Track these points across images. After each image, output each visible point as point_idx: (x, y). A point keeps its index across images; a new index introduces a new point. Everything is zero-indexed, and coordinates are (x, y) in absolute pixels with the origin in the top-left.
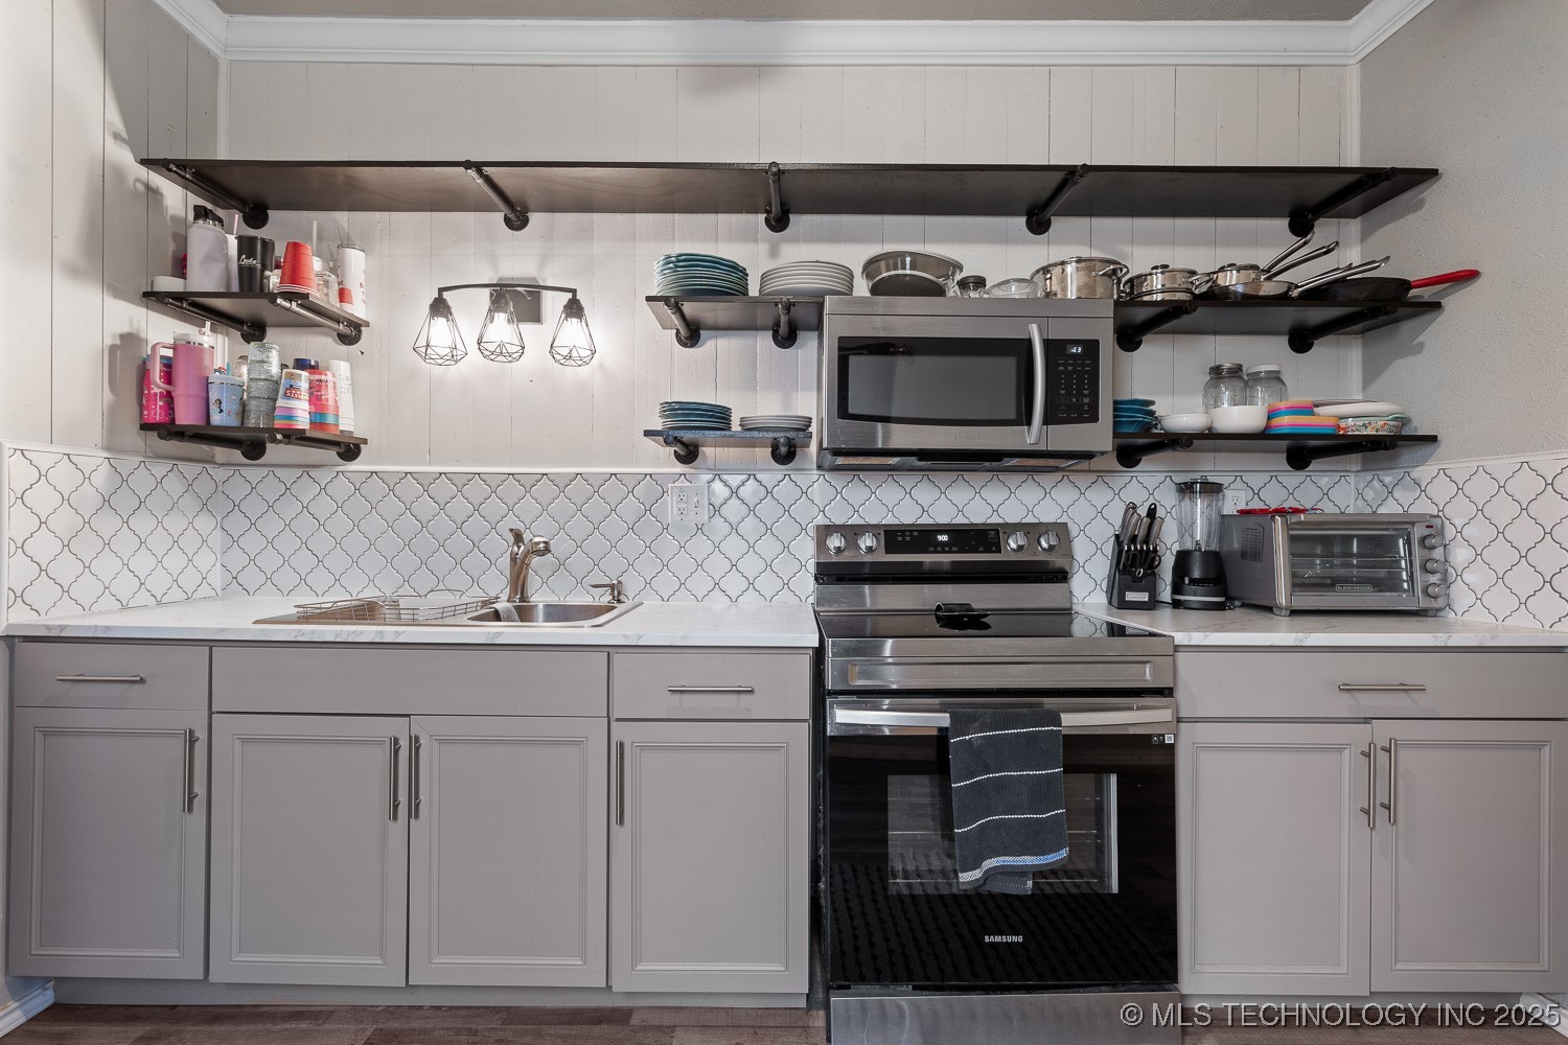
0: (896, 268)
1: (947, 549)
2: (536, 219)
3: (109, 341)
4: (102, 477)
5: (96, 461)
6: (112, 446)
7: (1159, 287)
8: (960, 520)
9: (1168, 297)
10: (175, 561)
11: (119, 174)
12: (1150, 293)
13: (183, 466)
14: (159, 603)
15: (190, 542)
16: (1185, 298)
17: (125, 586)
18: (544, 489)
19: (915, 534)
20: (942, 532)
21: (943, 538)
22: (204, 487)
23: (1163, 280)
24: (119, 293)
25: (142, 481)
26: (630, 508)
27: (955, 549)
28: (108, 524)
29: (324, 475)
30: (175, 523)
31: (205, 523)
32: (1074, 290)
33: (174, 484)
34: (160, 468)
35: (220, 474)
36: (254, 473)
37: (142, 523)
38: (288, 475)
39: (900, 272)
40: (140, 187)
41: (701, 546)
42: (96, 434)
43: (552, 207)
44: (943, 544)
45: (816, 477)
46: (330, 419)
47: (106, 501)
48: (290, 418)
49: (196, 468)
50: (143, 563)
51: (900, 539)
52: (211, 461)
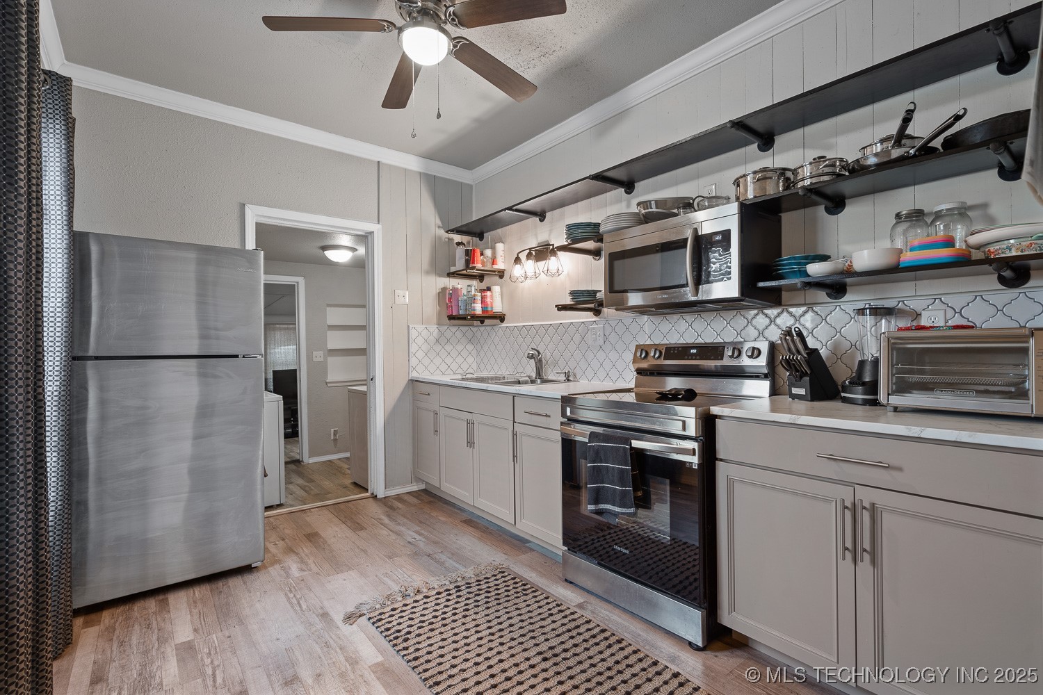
0: (648, 209)
1: (694, 357)
2: (548, 215)
3: (438, 291)
4: (436, 333)
5: (434, 328)
6: (439, 324)
7: (808, 174)
8: (700, 341)
9: (814, 180)
10: (459, 360)
11: (440, 238)
12: (802, 180)
13: (461, 328)
14: (443, 374)
15: (465, 353)
16: (828, 179)
17: (443, 367)
18: (551, 330)
19: (680, 349)
20: (693, 348)
21: (694, 351)
22: (469, 334)
23: (811, 169)
24: (440, 275)
25: (448, 334)
26: (577, 338)
27: (698, 357)
28: (438, 348)
29: (496, 328)
30: (460, 347)
31: (470, 347)
32: (752, 191)
33: (459, 334)
34: (454, 329)
35: (475, 329)
36: (482, 329)
37: (449, 347)
38: (489, 328)
39: (650, 210)
40: (447, 240)
41: (601, 355)
42: (435, 320)
43: (552, 209)
44: (693, 354)
45: (646, 320)
46: (489, 309)
47: (437, 341)
48: (474, 310)
49: (467, 328)
50: (449, 360)
51: (672, 352)
52: (473, 325)
